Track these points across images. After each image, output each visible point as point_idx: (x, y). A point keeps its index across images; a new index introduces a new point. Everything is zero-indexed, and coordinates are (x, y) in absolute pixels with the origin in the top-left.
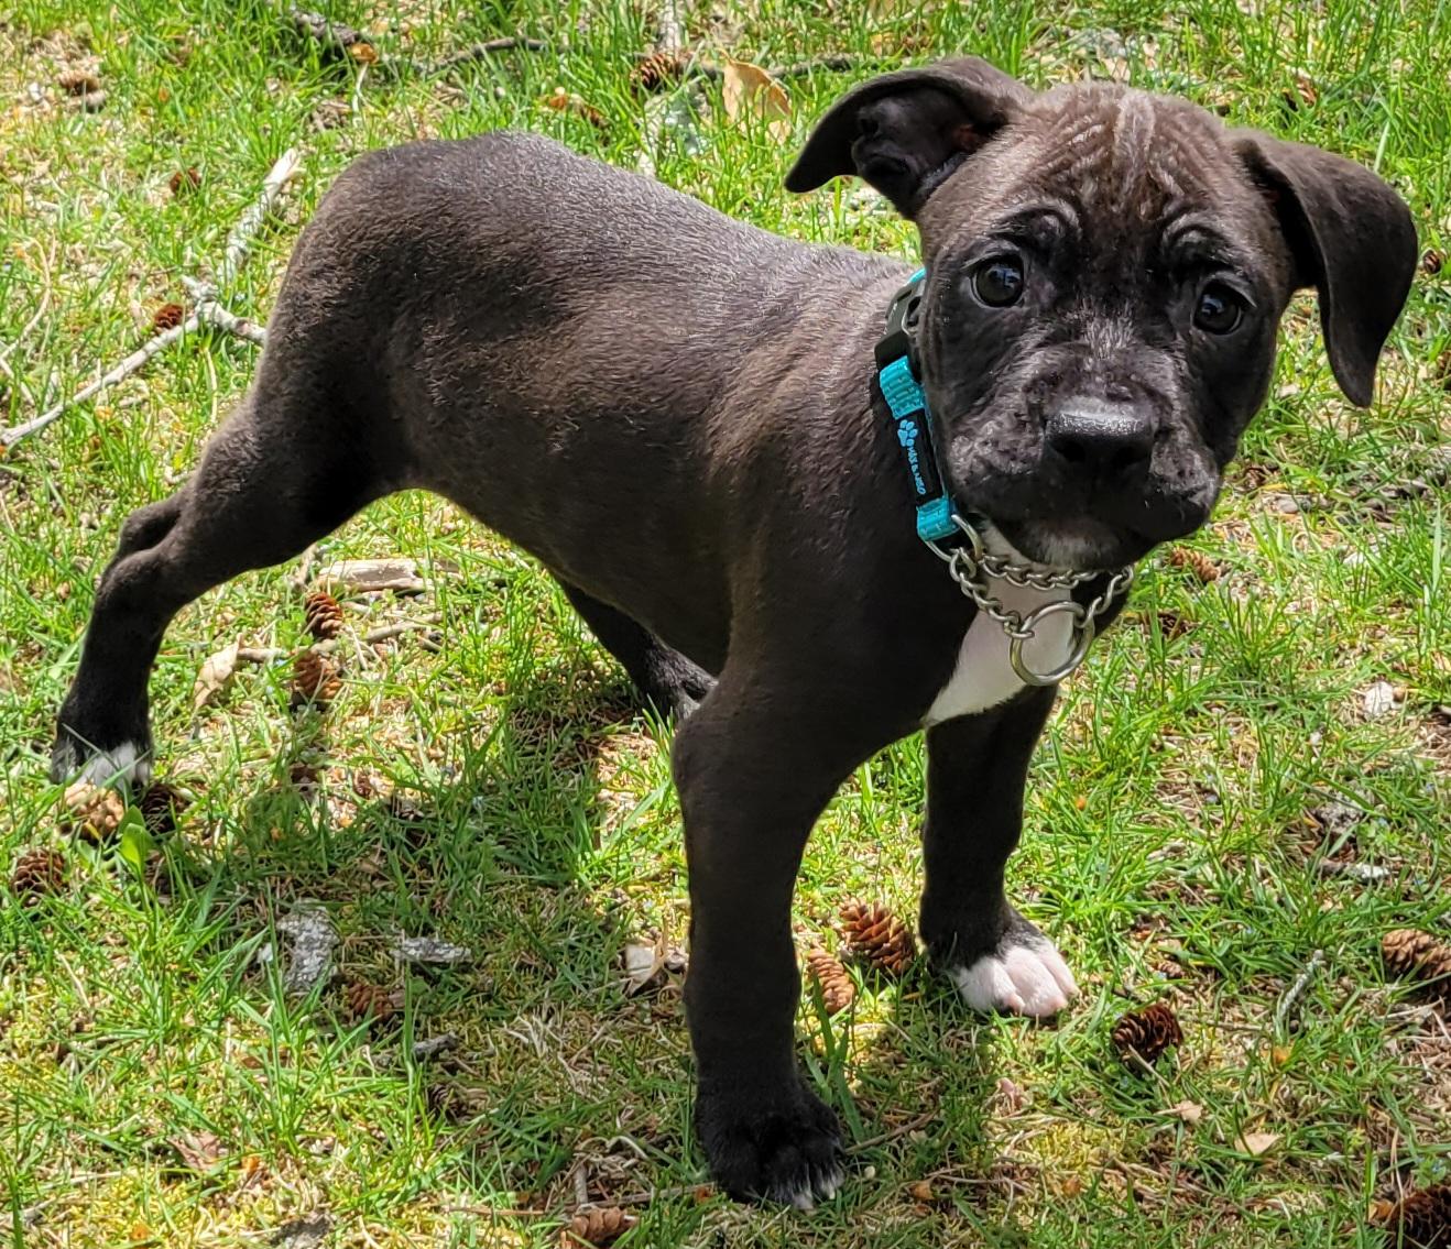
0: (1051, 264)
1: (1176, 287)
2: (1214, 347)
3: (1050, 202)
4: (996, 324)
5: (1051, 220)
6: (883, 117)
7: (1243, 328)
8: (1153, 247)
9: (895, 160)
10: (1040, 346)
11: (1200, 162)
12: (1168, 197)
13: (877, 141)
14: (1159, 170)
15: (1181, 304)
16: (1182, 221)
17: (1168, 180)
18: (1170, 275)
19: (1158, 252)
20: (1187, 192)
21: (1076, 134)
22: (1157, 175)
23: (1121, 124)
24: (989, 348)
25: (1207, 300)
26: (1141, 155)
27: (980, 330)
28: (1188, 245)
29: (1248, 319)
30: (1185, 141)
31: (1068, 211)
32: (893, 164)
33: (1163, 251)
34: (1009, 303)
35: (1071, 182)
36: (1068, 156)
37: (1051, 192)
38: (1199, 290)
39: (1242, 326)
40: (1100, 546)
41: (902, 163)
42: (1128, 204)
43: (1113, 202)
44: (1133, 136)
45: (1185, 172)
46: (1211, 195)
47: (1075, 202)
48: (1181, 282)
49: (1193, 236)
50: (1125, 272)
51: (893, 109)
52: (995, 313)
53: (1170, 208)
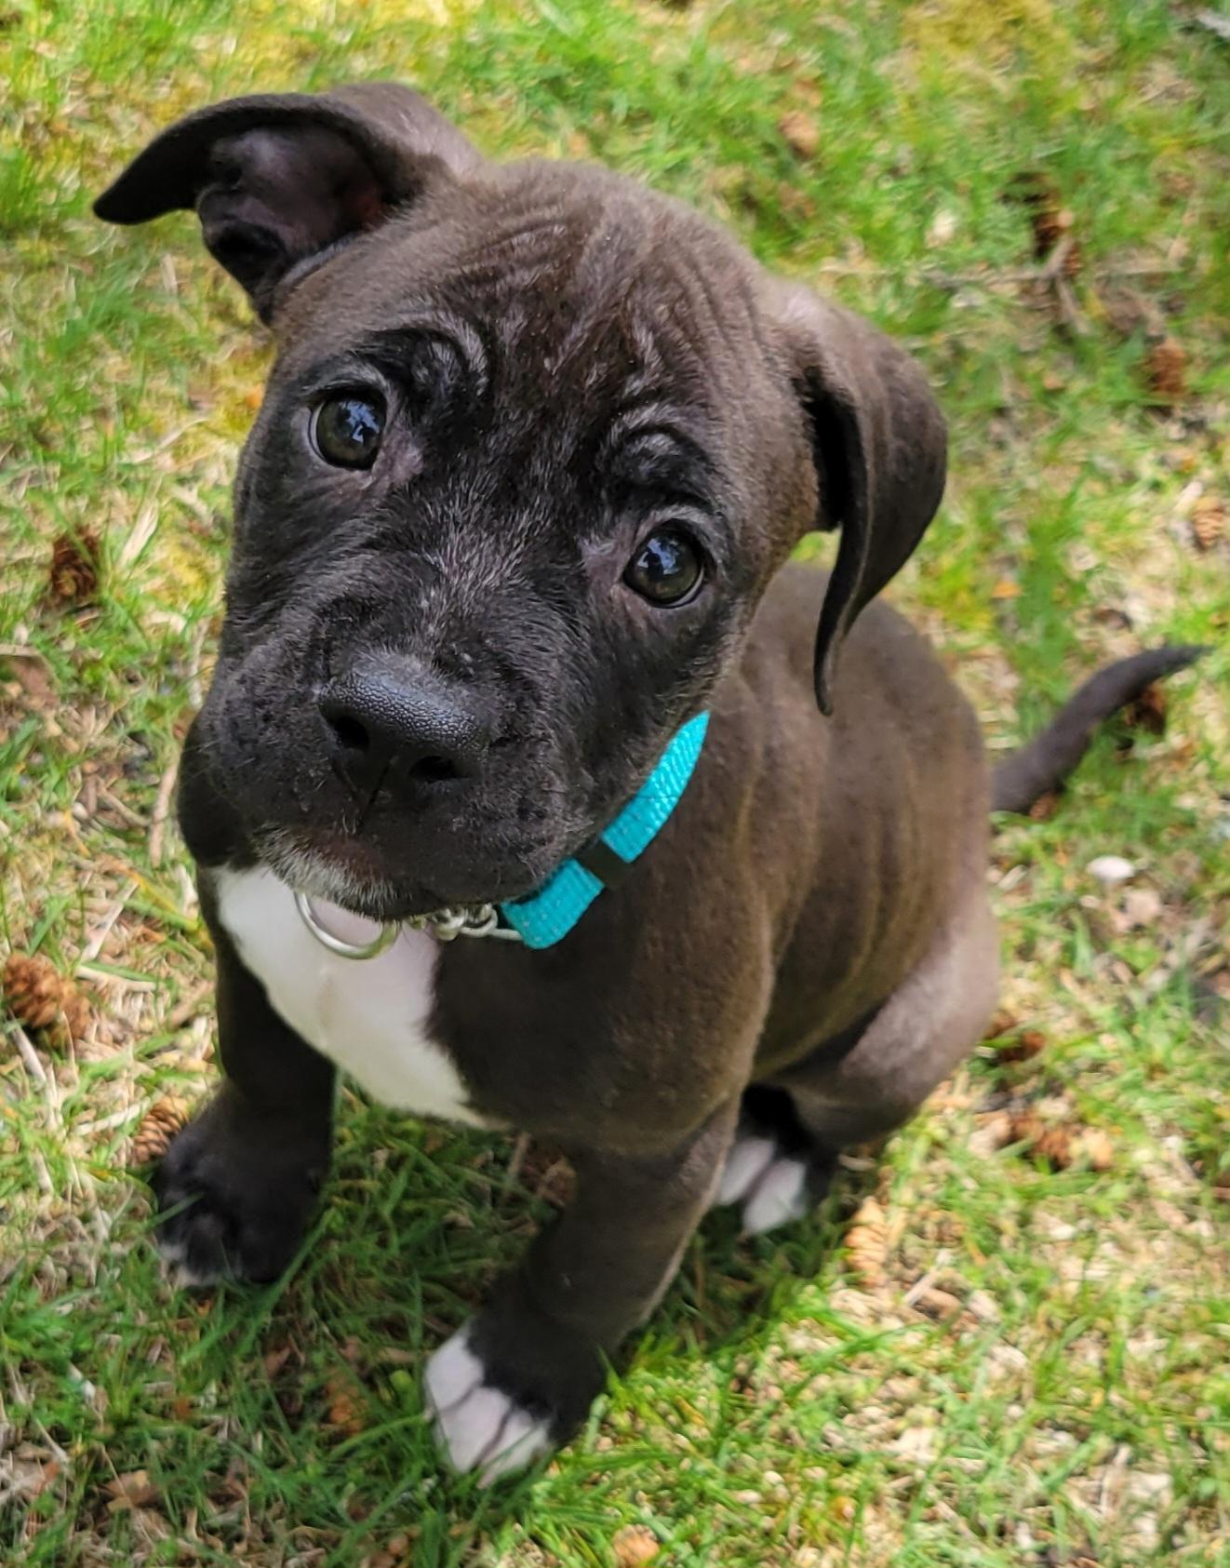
0: (425, 420)
1: (607, 515)
2: (642, 624)
3: (450, 324)
4: (323, 491)
5: (443, 354)
6: (249, 160)
7: (696, 603)
8: (591, 441)
9: (260, 229)
10: (370, 545)
11: (706, 325)
12: (636, 366)
13: (237, 195)
14: (636, 321)
15: (609, 545)
16: (647, 414)
17: (644, 339)
18: (604, 494)
19: (597, 449)
20: (668, 366)
21: (519, 232)
22: (630, 327)
23: (599, 234)
24: (304, 523)
25: (654, 545)
26: (614, 289)
27: (300, 492)
28: (646, 454)
29: (709, 592)
30: (696, 287)
31: (472, 344)
32: (256, 236)
33: (605, 452)
34: (352, 465)
35: (491, 303)
36: (495, 261)
37: (457, 310)
38: (644, 530)
39: (698, 600)
40: (366, 889)
41: (270, 235)
42: (571, 362)
43: (550, 352)
44: (611, 256)
45: (678, 334)
46: (709, 384)
47: (488, 336)
48: (618, 511)
49: (660, 442)
50: (538, 469)
51: (265, 150)
52: (325, 475)
53: (635, 385)
